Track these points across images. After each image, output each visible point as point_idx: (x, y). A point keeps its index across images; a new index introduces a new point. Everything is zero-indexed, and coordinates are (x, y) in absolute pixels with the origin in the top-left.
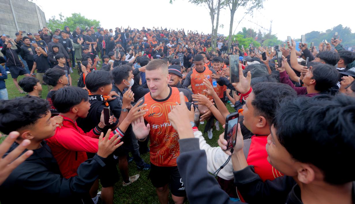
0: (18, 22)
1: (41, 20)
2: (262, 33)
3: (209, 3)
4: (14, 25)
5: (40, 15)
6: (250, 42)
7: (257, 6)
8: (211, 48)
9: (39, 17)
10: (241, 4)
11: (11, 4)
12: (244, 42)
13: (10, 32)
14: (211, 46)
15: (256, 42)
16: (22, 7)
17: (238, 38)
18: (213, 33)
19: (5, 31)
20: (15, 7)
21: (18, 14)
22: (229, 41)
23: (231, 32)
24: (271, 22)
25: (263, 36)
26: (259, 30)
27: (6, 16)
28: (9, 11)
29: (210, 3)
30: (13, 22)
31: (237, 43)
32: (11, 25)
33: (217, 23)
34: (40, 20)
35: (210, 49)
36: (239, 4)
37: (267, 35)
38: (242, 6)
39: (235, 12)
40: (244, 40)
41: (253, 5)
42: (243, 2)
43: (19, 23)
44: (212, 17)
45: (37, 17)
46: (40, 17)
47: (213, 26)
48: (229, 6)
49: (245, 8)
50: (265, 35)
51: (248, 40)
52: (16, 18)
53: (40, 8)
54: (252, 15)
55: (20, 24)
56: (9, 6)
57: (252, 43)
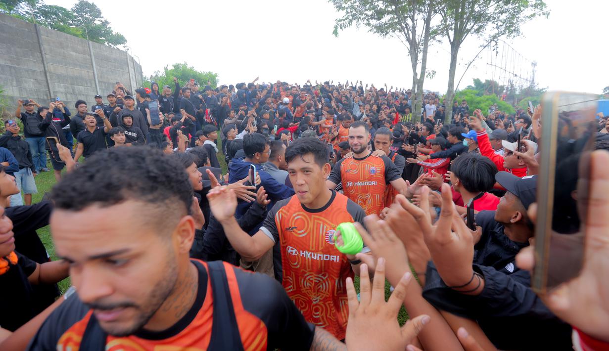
0: (99, 82)
1: (134, 77)
2: (517, 86)
3: (408, 32)
4: (94, 86)
5: (133, 70)
6: (492, 103)
7: (507, 31)
8: (411, 115)
9: (130, 73)
10: (473, 30)
11: (92, 54)
12: (479, 103)
13: (87, 96)
14: (411, 112)
15: (504, 103)
16: (107, 59)
17: (466, 95)
18: (414, 87)
19: (80, 95)
20: (98, 59)
21: (101, 68)
22: (448, 101)
23: (451, 84)
24: (534, 64)
25: (517, 92)
26: (509, 81)
27: (84, 73)
28: (88, 65)
29: (410, 32)
30: (93, 82)
31: (464, 106)
32: (90, 86)
33: (424, 68)
34: (132, 78)
35: (409, 117)
36: (468, 31)
37: (525, 89)
38: (475, 35)
39: (461, 46)
40: (478, 99)
41: (496, 31)
42: (476, 27)
43: (101, 82)
44: (414, 57)
45: (129, 72)
46: (134, 73)
47: (415, 74)
48: (447, 36)
49: (481, 37)
50: (521, 90)
51: (488, 100)
52: (97, 75)
53: (135, 59)
54: (495, 51)
55: (103, 84)
56: (89, 57)
57: (496, 104)
